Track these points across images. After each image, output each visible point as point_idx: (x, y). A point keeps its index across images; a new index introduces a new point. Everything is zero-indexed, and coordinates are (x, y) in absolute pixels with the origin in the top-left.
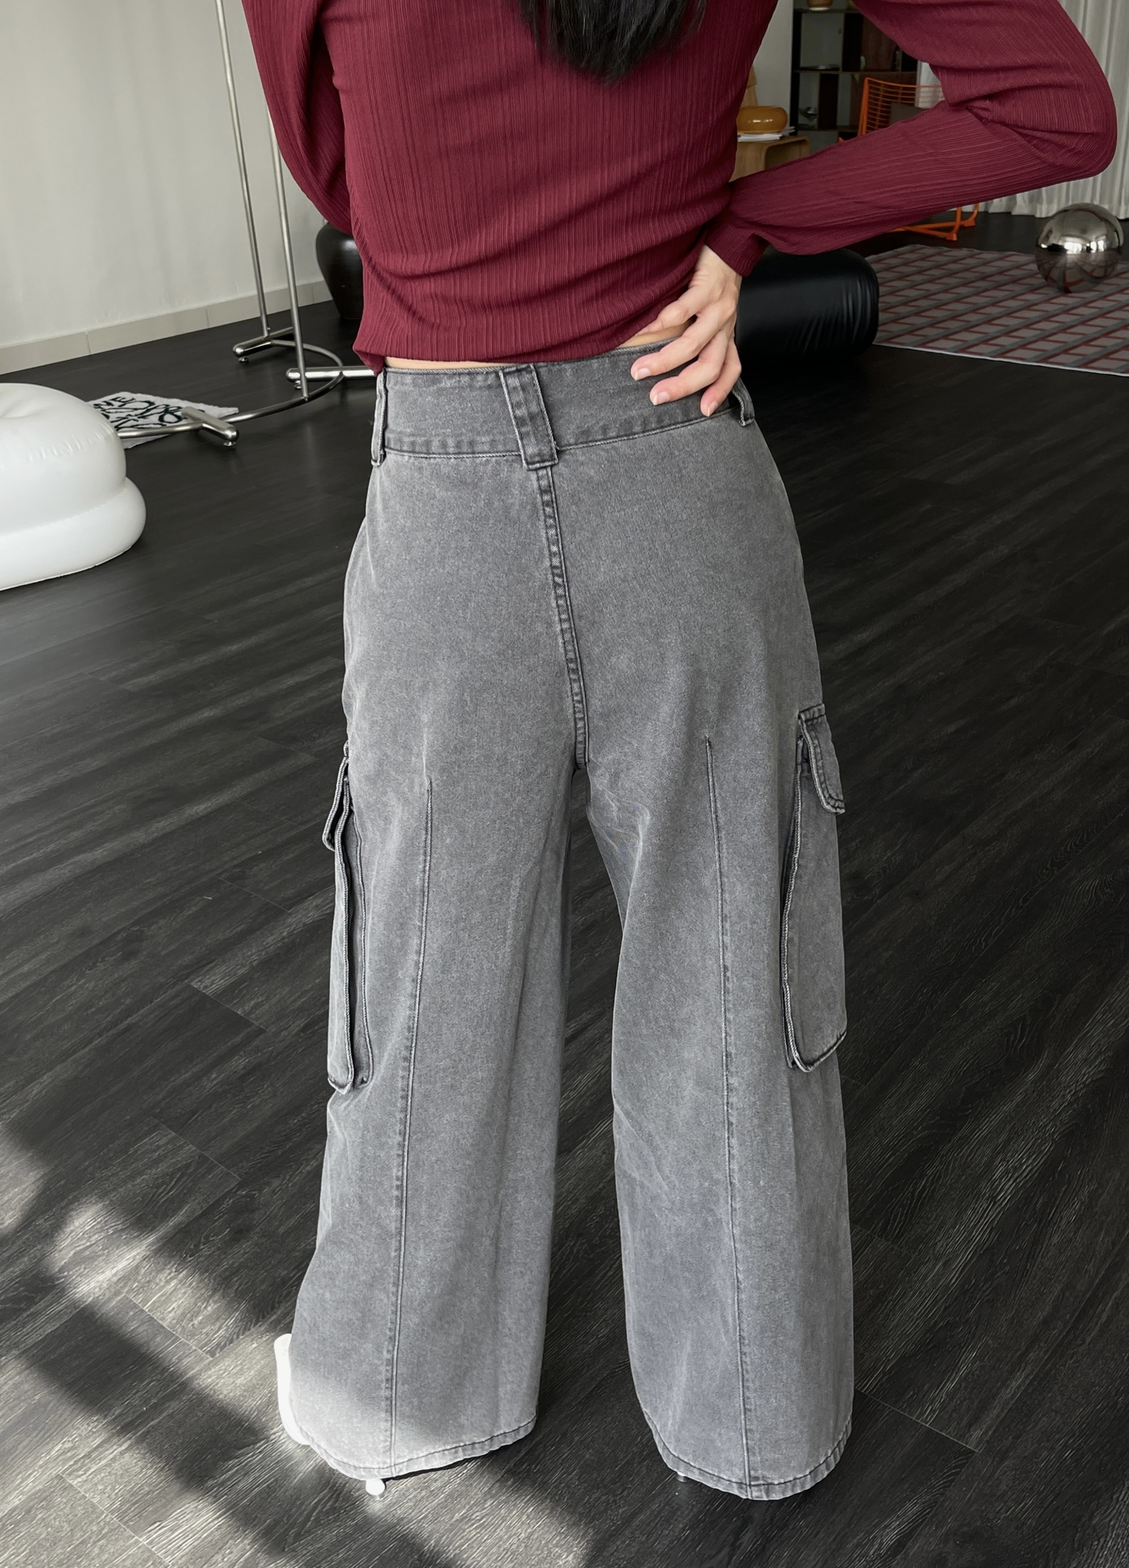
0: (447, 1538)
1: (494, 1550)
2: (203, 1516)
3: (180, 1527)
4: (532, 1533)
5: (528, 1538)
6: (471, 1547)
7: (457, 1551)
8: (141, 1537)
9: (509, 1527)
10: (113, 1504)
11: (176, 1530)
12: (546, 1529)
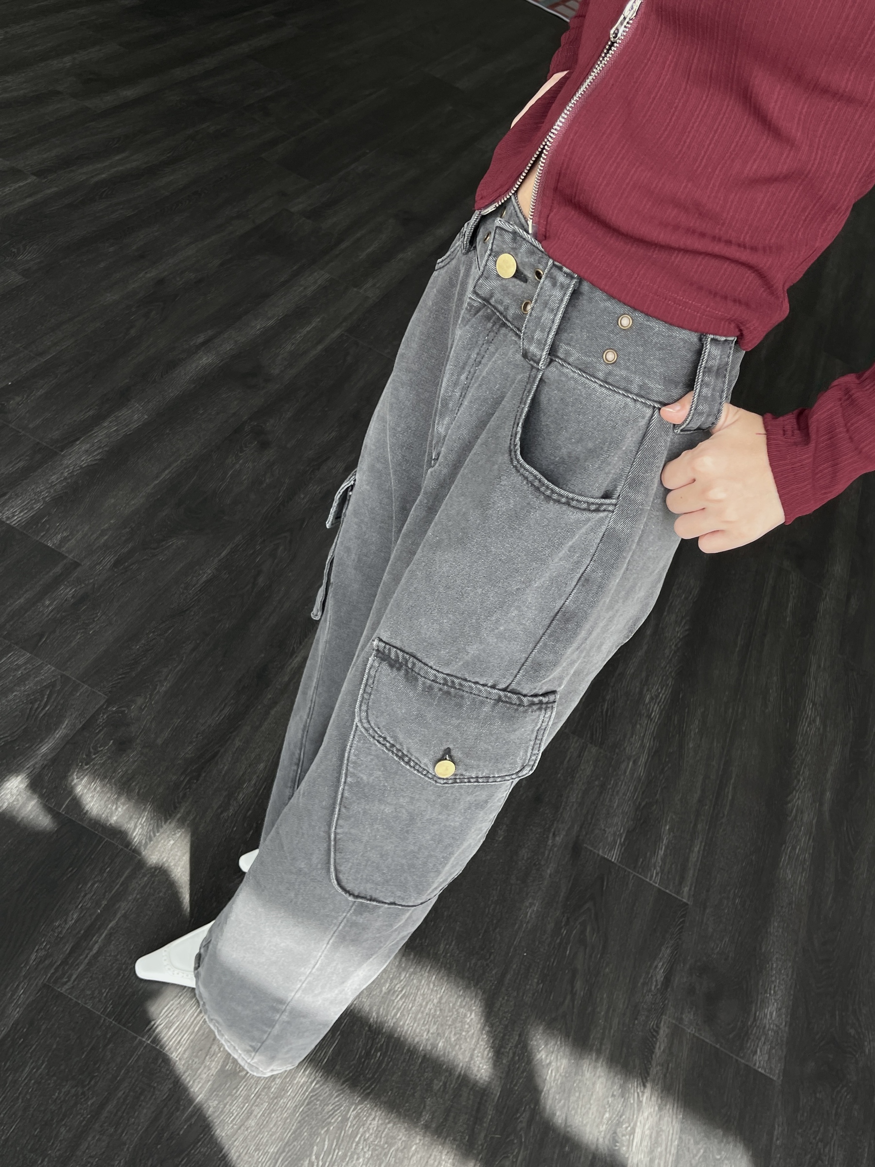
0: (384, 1009)
1: (420, 1016)
2: (188, 1011)
3: (173, 1024)
4: (441, 998)
5: (439, 1002)
6: (402, 1015)
7: (394, 1020)
8: (143, 1037)
9: (423, 995)
10: (106, 1008)
11: (170, 1027)
12: (450, 993)
